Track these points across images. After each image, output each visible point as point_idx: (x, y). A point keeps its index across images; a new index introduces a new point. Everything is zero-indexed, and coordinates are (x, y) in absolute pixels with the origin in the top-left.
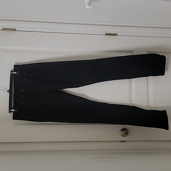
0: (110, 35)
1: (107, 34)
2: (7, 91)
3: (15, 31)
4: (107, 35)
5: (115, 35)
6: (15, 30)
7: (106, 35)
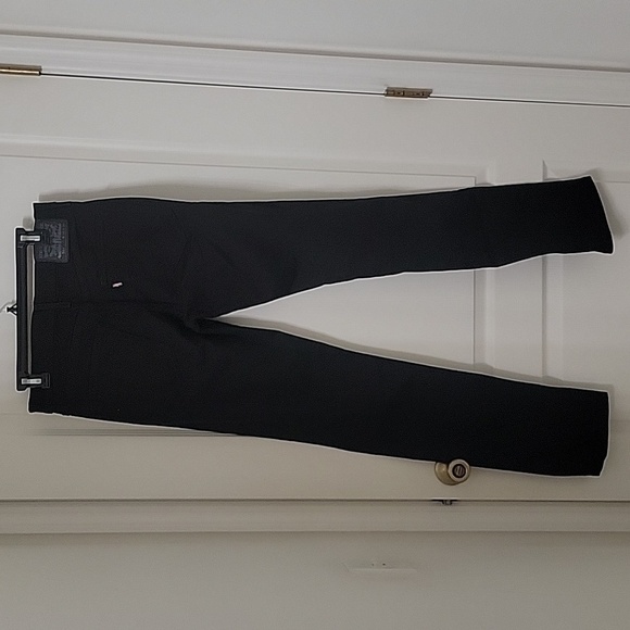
0: (403, 96)
1: (391, 92)
2: (9, 310)
3: (40, 74)
4: (394, 95)
5: (425, 94)
6: (39, 70)
7: (387, 95)
